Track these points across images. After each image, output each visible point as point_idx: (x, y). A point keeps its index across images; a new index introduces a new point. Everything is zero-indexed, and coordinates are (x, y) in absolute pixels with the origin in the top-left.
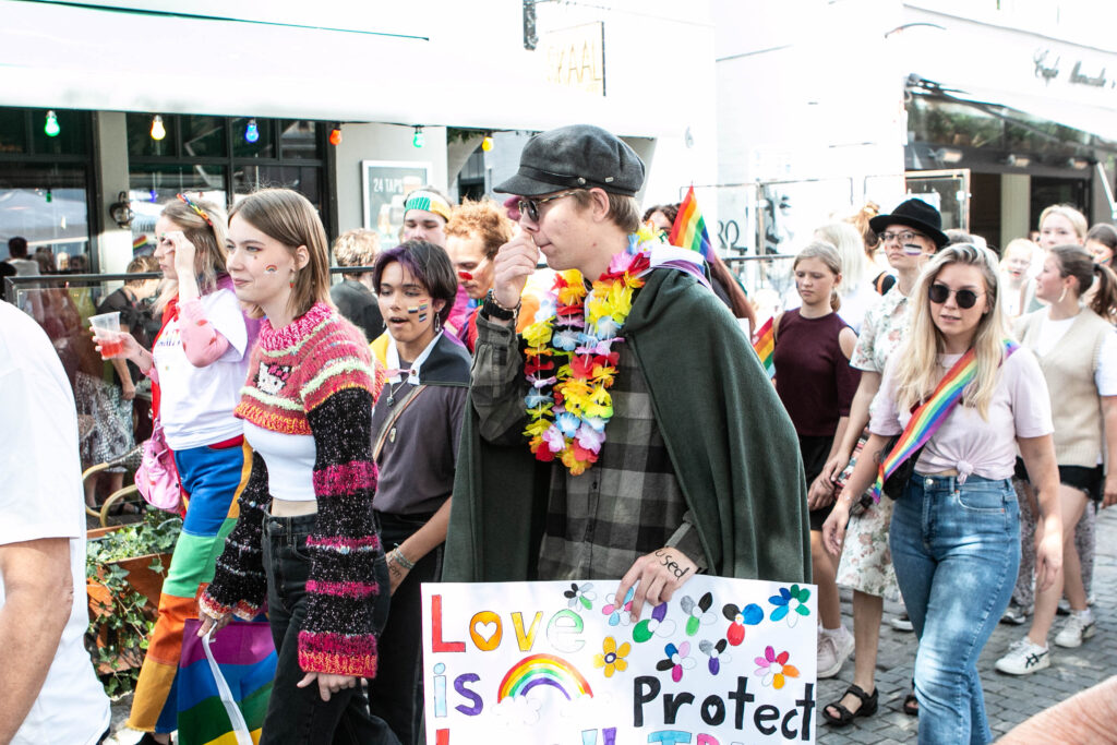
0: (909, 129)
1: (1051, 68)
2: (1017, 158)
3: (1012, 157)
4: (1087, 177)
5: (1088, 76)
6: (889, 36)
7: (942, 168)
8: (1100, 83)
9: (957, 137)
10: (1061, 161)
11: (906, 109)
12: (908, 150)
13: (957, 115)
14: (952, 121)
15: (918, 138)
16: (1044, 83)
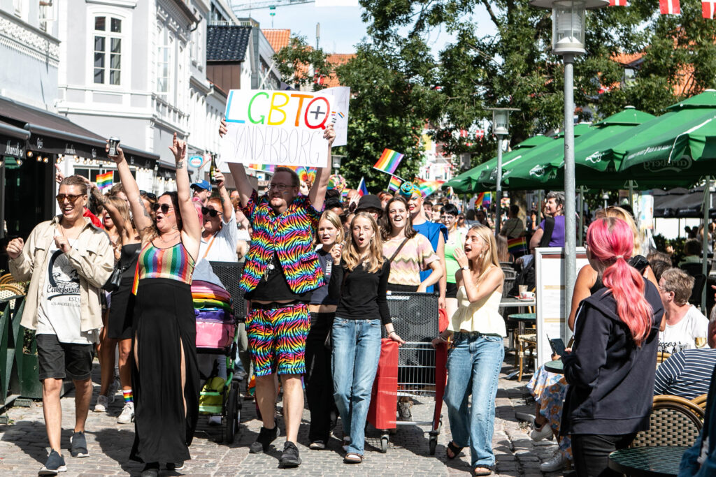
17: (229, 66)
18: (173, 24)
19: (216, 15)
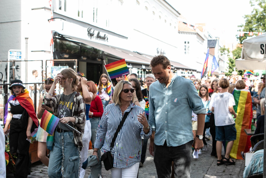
0: (54, 48)
1: (92, 33)
2: (83, 57)
3: (82, 57)
4: (101, 63)
5: (101, 36)
6: (50, 21)
7: (63, 59)
8: (104, 38)
9: (67, 50)
10: (94, 59)
11: (54, 42)
12: (54, 53)
13: (67, 44)
14: (66, 46)
15: (57, 50)
16: (90, 38)
17: (212, 49)
18: (200, 42)
19: (210, 37)
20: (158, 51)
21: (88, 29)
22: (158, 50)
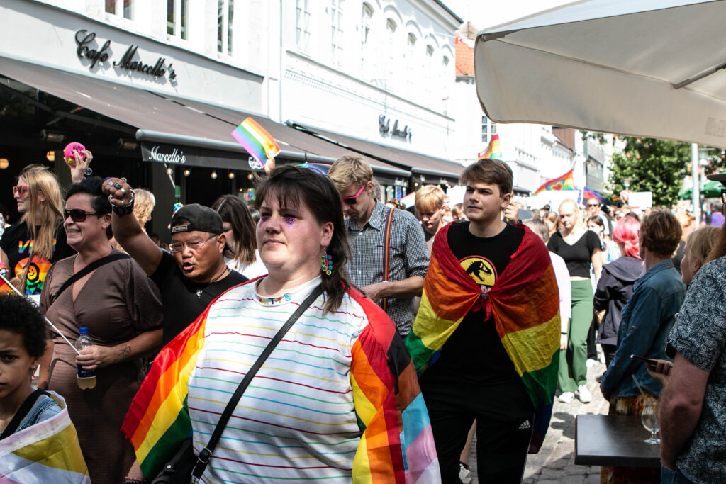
2: (47, 133)
3: (44, 131)
16: (90, 65)
17: (567, 130)
20: (383, 126)
21: (77, 33)
22: (385, 124)
